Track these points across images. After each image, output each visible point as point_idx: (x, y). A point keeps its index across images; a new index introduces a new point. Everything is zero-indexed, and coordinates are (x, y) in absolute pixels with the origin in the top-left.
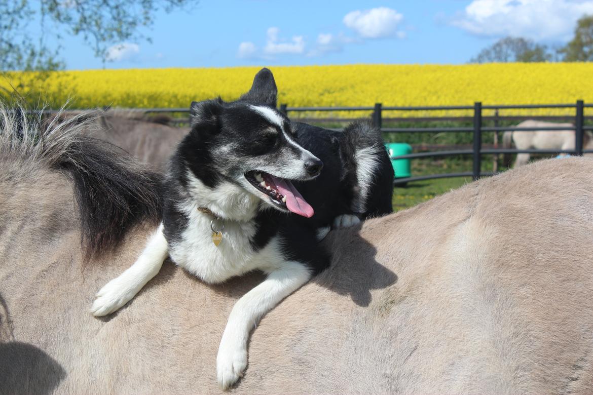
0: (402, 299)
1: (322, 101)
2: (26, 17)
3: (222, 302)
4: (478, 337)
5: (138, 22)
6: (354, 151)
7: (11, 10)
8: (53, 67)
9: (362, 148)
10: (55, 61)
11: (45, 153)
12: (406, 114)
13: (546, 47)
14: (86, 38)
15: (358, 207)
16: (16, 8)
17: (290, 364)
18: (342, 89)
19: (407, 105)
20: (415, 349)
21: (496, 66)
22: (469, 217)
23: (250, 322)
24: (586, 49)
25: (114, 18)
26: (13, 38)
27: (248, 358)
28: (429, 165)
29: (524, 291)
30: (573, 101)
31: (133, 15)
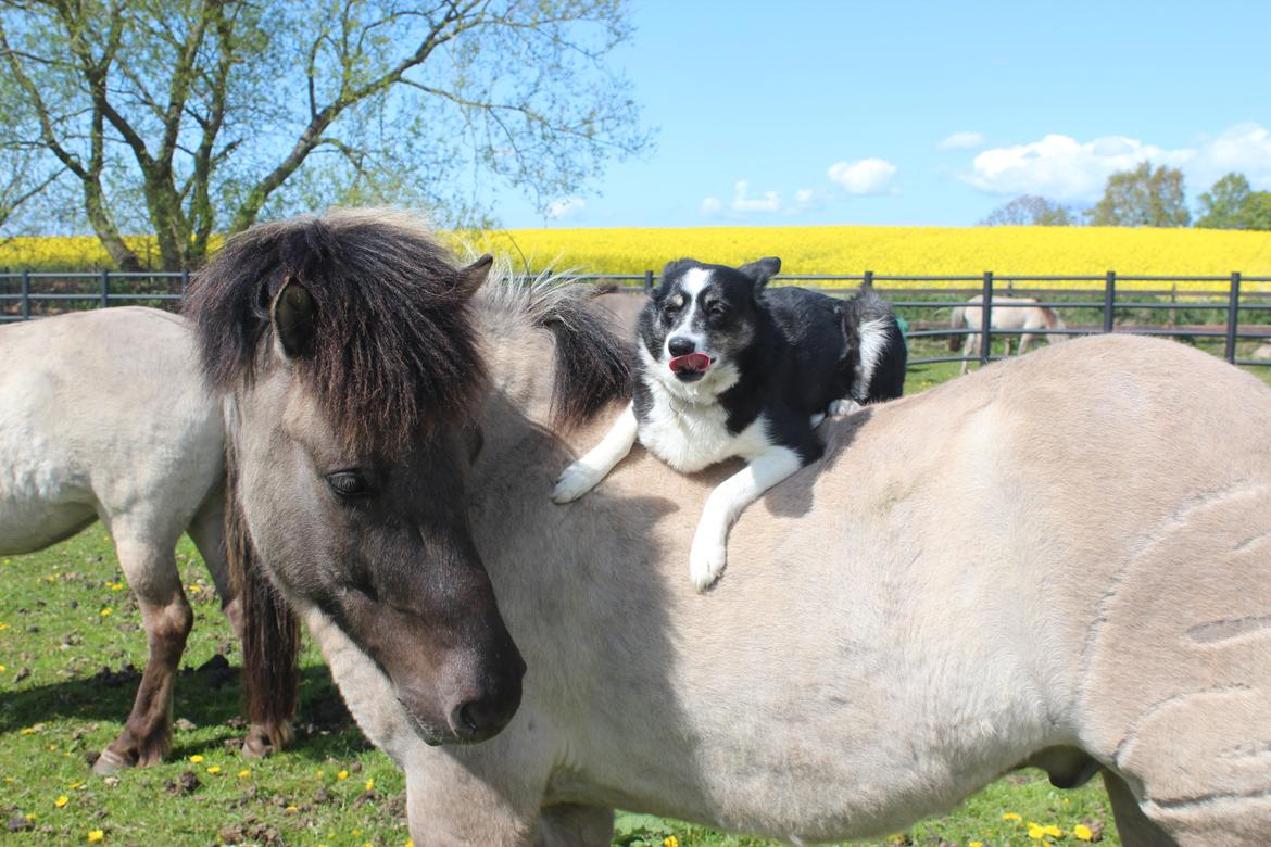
0: (907, 495)
1: (801, 268)
2: (457, 167)
3: (698, 492)
4: (996, 541)
5: (586, 174)
6: (858, 324)
7: (440, 159)
8: (488, 225)
9: (868, 321)
10: (488, 219)
11: (530, 308)
12: (901, 285)
13: (1070, 208)
14: (526, 191)
15: (859, 391)
16: (447, 158)
17: (773, 567)
18: (825, 254)
19: (903, 275)
20: (920, 553)
21: (1010, 229)
22: (989, 403)
23: (729, 514)
24: (1118, 211)
25: (559, 169)
26: (442, 191)
27: (726, 555)
28: (927, 346)
29: (1055, 489)
30: (1103, 273)
31: (580, 164)
